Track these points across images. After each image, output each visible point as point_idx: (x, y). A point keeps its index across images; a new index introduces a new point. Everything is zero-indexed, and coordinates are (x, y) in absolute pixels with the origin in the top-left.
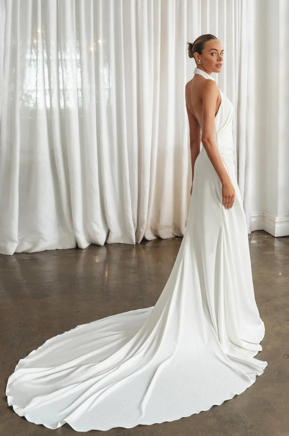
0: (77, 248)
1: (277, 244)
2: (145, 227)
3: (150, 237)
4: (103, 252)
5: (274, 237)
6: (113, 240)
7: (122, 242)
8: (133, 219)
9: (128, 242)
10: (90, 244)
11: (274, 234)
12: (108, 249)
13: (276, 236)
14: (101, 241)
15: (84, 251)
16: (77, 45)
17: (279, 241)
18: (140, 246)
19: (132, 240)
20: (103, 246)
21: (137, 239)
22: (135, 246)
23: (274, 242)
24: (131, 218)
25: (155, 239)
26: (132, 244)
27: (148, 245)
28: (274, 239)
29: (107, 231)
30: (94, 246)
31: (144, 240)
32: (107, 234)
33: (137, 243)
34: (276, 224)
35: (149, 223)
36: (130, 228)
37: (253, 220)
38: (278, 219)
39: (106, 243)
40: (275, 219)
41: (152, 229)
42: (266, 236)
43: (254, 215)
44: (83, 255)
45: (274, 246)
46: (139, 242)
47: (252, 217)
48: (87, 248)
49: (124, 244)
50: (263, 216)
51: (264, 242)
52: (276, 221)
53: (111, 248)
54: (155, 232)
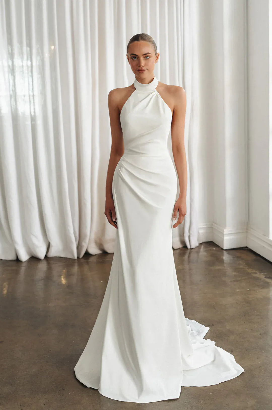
0: (18, 260)
1: (226, 257)
2: (87, 240)
3: (94, 250)
4: (43, 266)
5: (222, 249)
6: (53, 253)
7: (62, 256)
8: (75, 233)
9: (69, 256)
10: (31, 256)
11: (223, 246)
12: (48, 264)
13: (224, 248)
14: (41, 254)
15: (24, 265)
16: (8, 51)
17: (228, 253)
18: (83, 261)
19: (73, 254)
20: (43, 260)
21: (78, 253)
22: (76, 261)
23: (223, 255)
24: (72, 231)
25: (100, 254)
26: (73, 258)
27: (92, 259)
28: (223, 253)
29: (47, 245)
30: (34, 259)
31: (87, 255)
32: (47, 247)
33: (78, 258)
34: (225, 236)
35: (93, 236)
36: (72, 242)
37: (201, 231)
38: (226, 231)
39: (46, 257)
40: (224, 231)
41: (96, 243)
42: (215, 249)
43: (201, 227)
44: (23, 269)
45: (223, 259)
46: (81, 256)
47: (199, 228)
48: (27, 261)
49: (64, 258)
50: (211, 228)
51: (213, 255)
52: (225, 233)
53: (51, 262)
54: (100, 246)
